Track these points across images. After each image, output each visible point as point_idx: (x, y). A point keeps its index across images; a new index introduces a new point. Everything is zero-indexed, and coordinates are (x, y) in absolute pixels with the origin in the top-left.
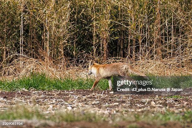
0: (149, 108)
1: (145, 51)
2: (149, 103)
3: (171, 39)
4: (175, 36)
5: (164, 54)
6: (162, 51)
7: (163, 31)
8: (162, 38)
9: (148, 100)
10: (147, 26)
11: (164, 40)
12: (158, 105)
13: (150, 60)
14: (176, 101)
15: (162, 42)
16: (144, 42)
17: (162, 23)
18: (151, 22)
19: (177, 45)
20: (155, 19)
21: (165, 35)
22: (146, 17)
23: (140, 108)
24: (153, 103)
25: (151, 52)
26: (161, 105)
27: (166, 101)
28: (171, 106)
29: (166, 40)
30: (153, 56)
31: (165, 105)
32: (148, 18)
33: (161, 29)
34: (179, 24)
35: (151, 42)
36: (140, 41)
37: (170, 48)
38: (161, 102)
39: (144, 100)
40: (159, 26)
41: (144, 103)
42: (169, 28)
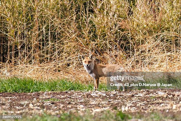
0: (27, 110)
1: (24, 57)
2: (28, 105)
3: (48, 44)
4: (52, 42)
5: (41, 58)
6: (40, 56)
7: (41, 37)
8: (40, 44)
9: (26, 102)
10: (26, 33)
11: (41, 46)
12: (36, 107)
13: (28, 65)
14: (53, 103)
15: (40, 47)
16: (23, 47)
17: (39, 29)
18: (30, 29)
19: (54, 50)
20: (33, 26)
21: (43, 40)
22: (25, 24)
23: (19, 110)
24: (31, 106)
25: (29, 57)
26: (39, 108)
27: (44, 103)
28: (49, 108)
29: (43, 45)
30: (31, 61)
31: (43, 107)
32: (27, 25)
33: (39, 35)
34: (55, 30)
35: (29, 48)
36: (19, 47)
37: (47, 54)
38: (38, 104)
39: (22, 103)
40: (37, 32)
41: (22, 105)
42: (47, 34)
